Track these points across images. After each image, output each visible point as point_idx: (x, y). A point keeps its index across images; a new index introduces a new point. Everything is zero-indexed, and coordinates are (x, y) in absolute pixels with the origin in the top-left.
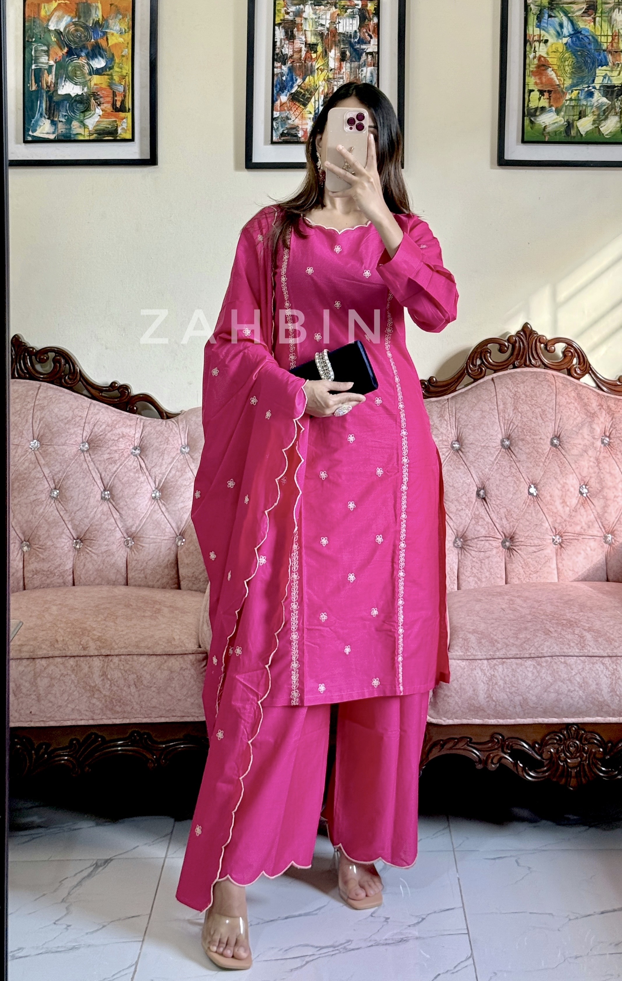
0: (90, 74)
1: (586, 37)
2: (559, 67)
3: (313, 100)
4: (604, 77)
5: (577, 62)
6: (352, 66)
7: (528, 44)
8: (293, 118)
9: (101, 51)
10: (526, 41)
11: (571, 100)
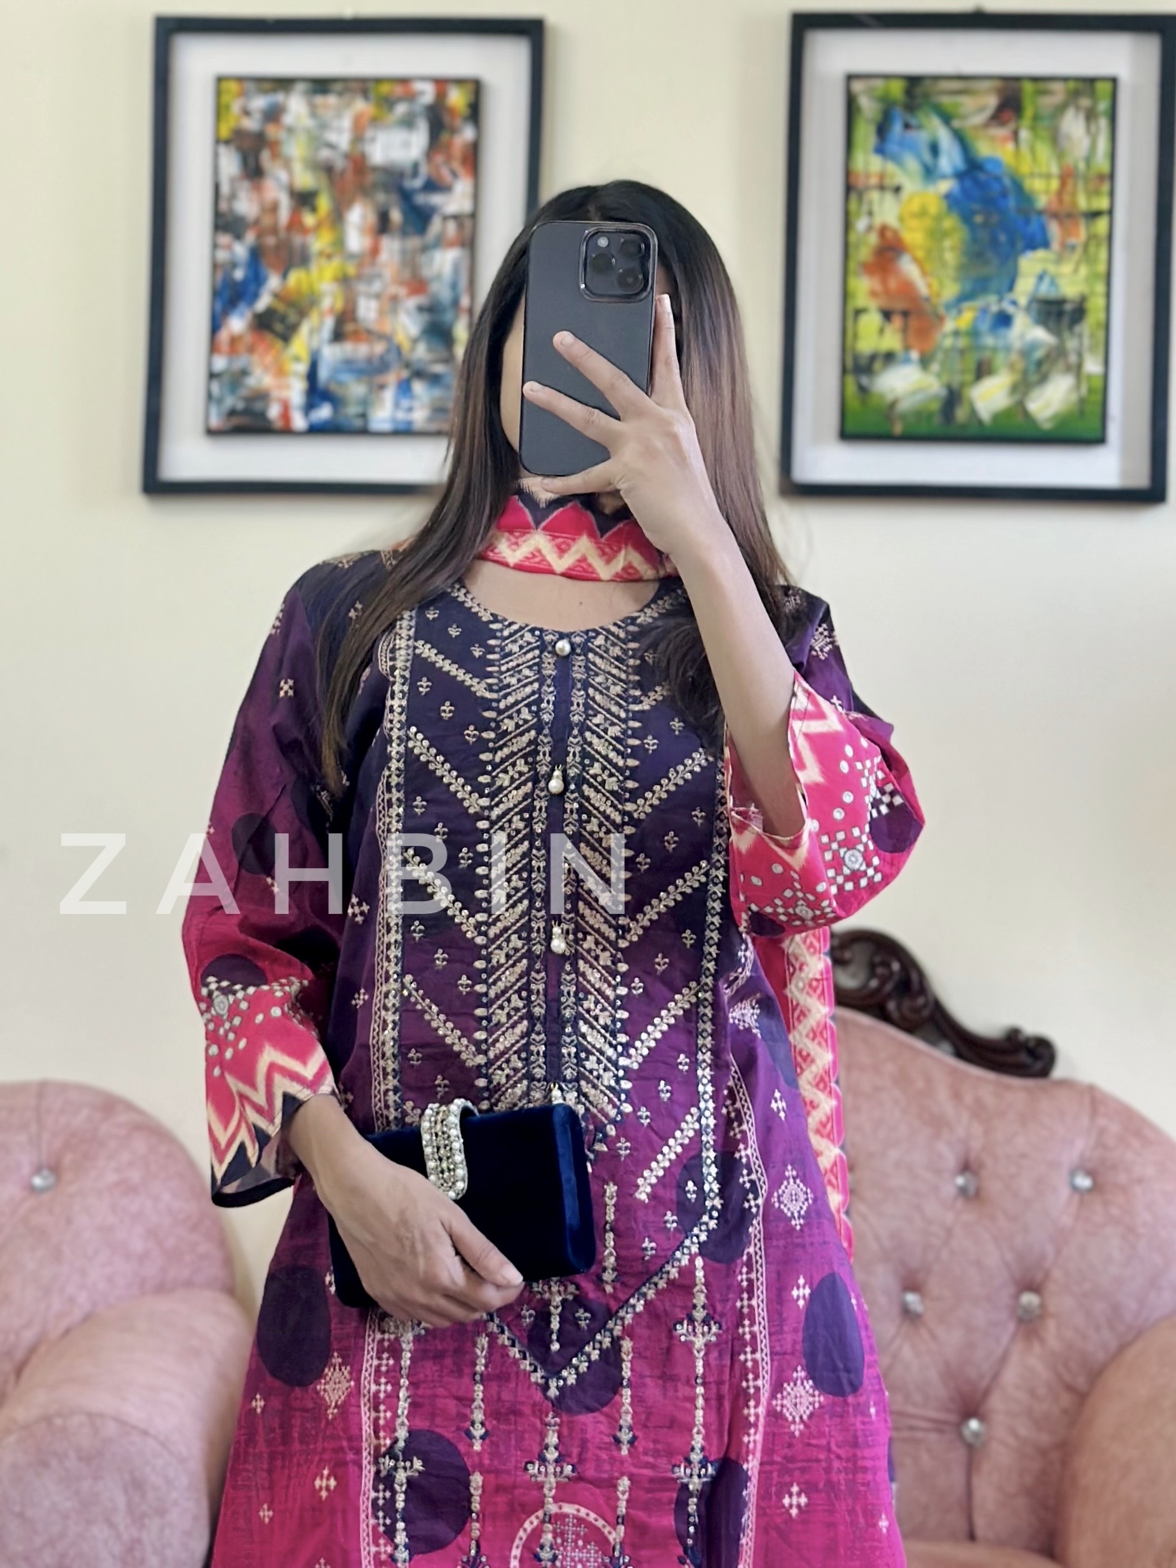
1: (998, 179)
2: (929, 252)
3: (305, 329)
4: (1041, 278)
5: (974, 240)
6: (409, 247)
7: (854, 198)
8: (258, 372)
10: (849, 188)
11: (956, 333)
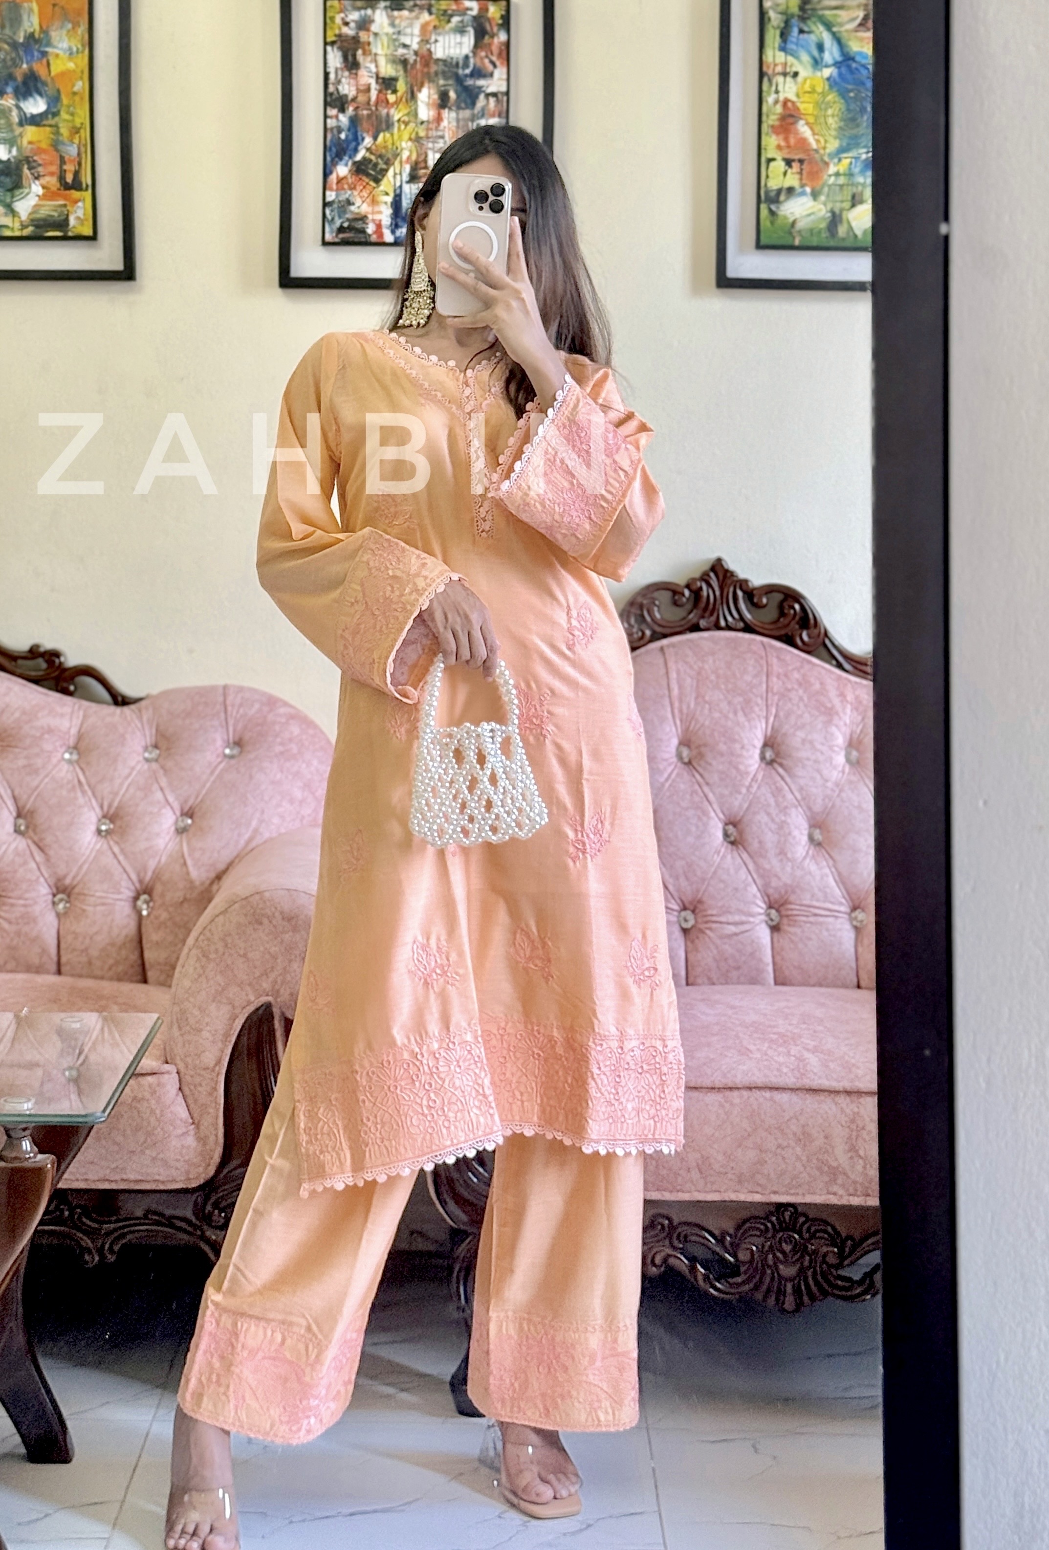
0: (21, 124)
1: (865, 67)
2: (816, 117)
3: (390, 173)
5: (848, 110)
6: (461, 116)
7: (765, 80)
8: (358, 202)
9: (39, 85)
10: (762, 75)
11: (837, 174)
